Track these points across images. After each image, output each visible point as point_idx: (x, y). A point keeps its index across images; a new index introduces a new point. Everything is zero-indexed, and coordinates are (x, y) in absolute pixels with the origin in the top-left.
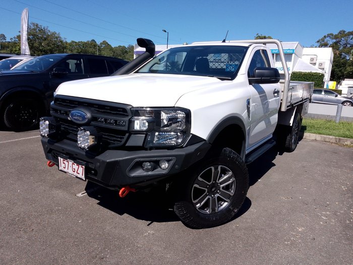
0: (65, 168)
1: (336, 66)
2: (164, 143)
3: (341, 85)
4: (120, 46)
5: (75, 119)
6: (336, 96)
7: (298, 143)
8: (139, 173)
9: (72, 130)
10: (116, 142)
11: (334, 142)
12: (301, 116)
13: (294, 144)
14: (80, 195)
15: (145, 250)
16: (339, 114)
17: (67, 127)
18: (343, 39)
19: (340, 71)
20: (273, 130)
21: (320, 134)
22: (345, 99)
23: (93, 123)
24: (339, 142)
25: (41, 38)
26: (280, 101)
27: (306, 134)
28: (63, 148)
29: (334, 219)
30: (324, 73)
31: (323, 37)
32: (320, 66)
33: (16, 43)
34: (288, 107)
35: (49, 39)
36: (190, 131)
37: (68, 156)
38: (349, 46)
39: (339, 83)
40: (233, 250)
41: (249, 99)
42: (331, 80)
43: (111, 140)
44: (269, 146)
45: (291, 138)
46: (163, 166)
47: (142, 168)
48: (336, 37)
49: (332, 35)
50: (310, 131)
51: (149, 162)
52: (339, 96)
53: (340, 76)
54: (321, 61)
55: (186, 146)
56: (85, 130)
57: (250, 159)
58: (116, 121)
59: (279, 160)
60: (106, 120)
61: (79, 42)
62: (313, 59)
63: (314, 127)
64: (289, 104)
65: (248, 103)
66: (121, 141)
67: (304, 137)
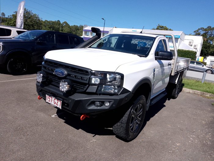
0: (49, 101)
1: (204, 47)
2: (107, 92)
3: (206, 59)
4: (74, 26)
5: (57, 74)
6: (203, 66)
7: (179, 94)
8: (92, 107)
9: (54, 80)
10: (80, 89)
11: (200, 94)
12: (182, 78)
13: (177, 94)
14: (53, 116)
15: (91, 150)
16: (204, 78)
17: (51, 78)
18: (209, 31)
19: (206, 51)
20: (166, 86)
21: (192, 89)
22: (208, 68)
23: (68, 77)
24: (203, 94)
25: (27, 17)
26: (171, 70)
27: (184, 89)
28: (49, 90)
29: (197, 140)
30: (197, 51)
31: (198, 29)
32: (195, 47)
33: (12, 19)
34: (175, 73)
35: (32, 18)
36: (123, 86)
37: (52, 95)
38: (212, 36)
39: (205, 58)
40: (140, 153)
41: (155, 69)
42: (201, 56)
43: (78, 88)
44: (163, 95)
45: (176, 91)
46: (106, 104)
47: (95, 105)
48: (205, 30)
49: (203, 28)
50: (186, 87)
51: (99, 102)
52: (204, 66)
53: (206, 54)
54: (195, 44)
55: (120, 94)
56: (65, 82)
57: (152, 102)
58: (81, 78)
59: (168, 103)
60: (75, 76)
61: (50, 21)
62: (191, 42)
63: (189, 84)
64: (176, 71)
65: (154, 71)
66: (84, 89)
67: (182, 90)
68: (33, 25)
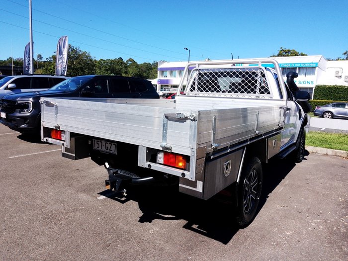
4: (145, 63)
11: (345, 156)
15: (149, 243)
25: (73, 57)
29: (323, 226)
32: (346, 79)
33: (51, 63)
35: (80, 58)
61: (107, 60)
62: (338, 72)
63: (327, 141)
68: (82, 69)
